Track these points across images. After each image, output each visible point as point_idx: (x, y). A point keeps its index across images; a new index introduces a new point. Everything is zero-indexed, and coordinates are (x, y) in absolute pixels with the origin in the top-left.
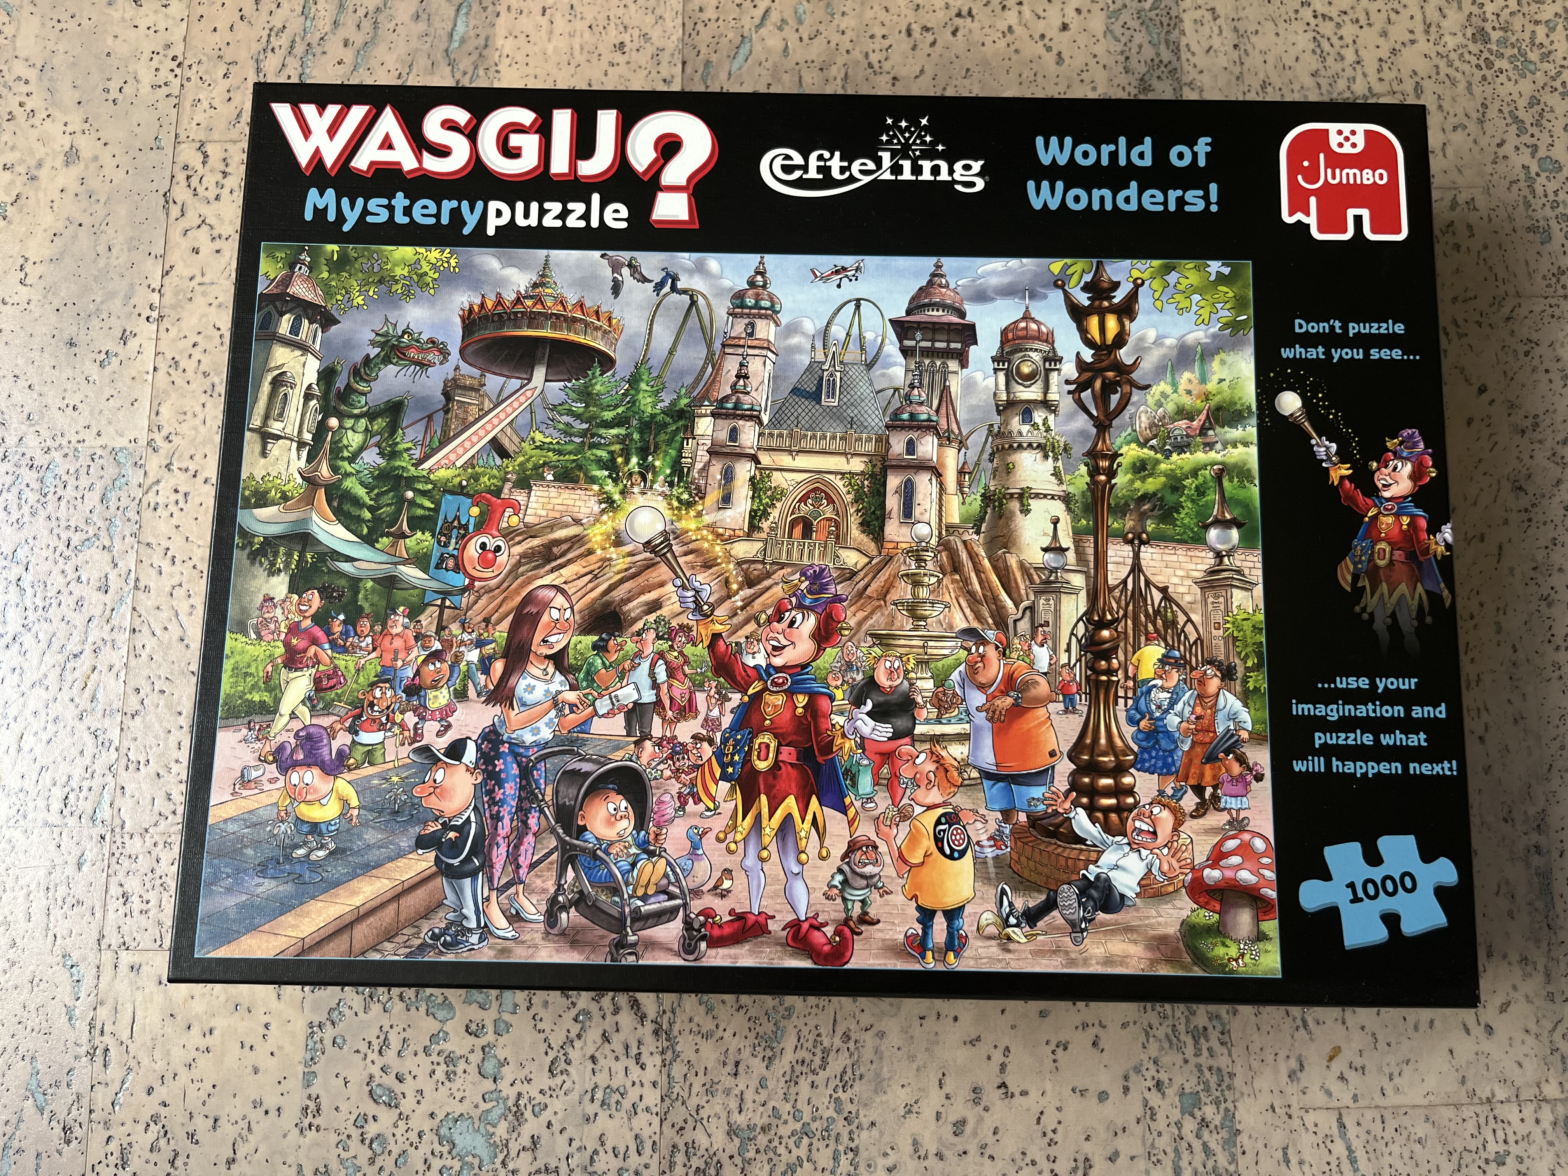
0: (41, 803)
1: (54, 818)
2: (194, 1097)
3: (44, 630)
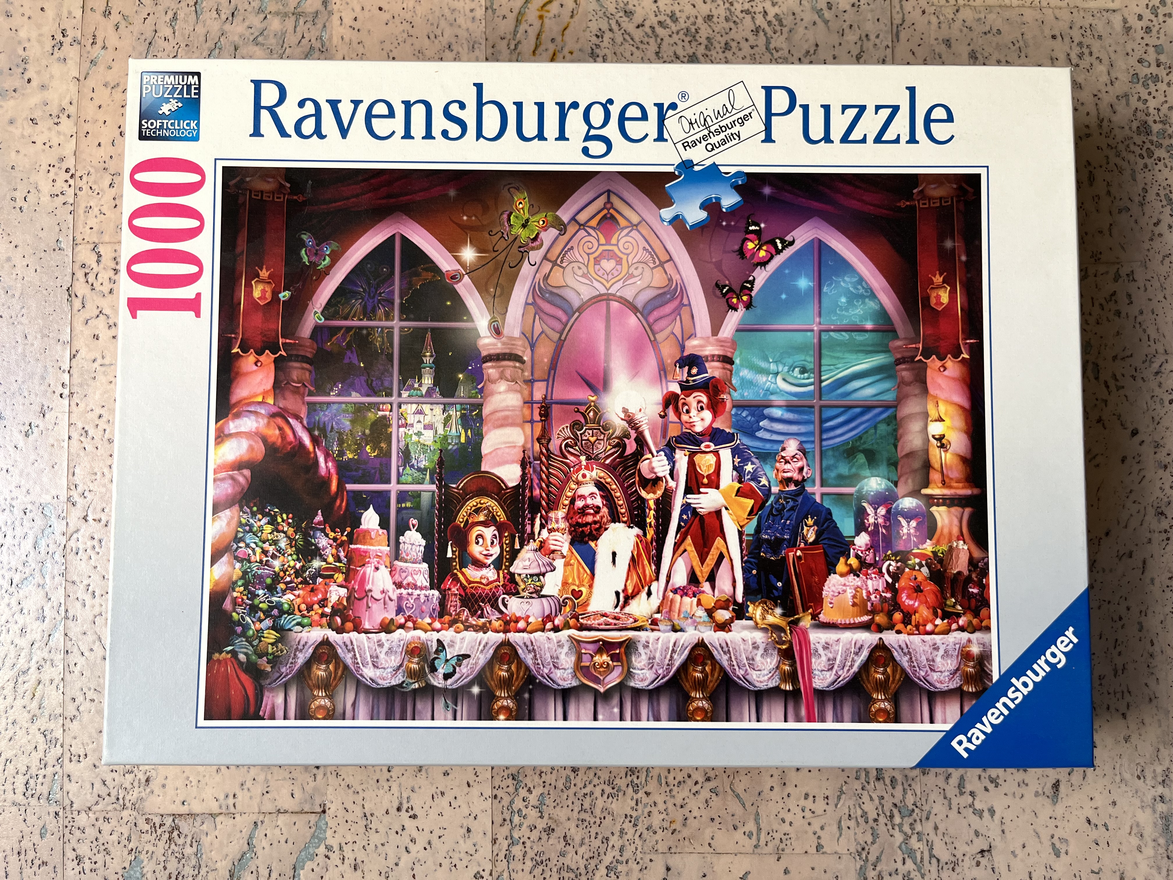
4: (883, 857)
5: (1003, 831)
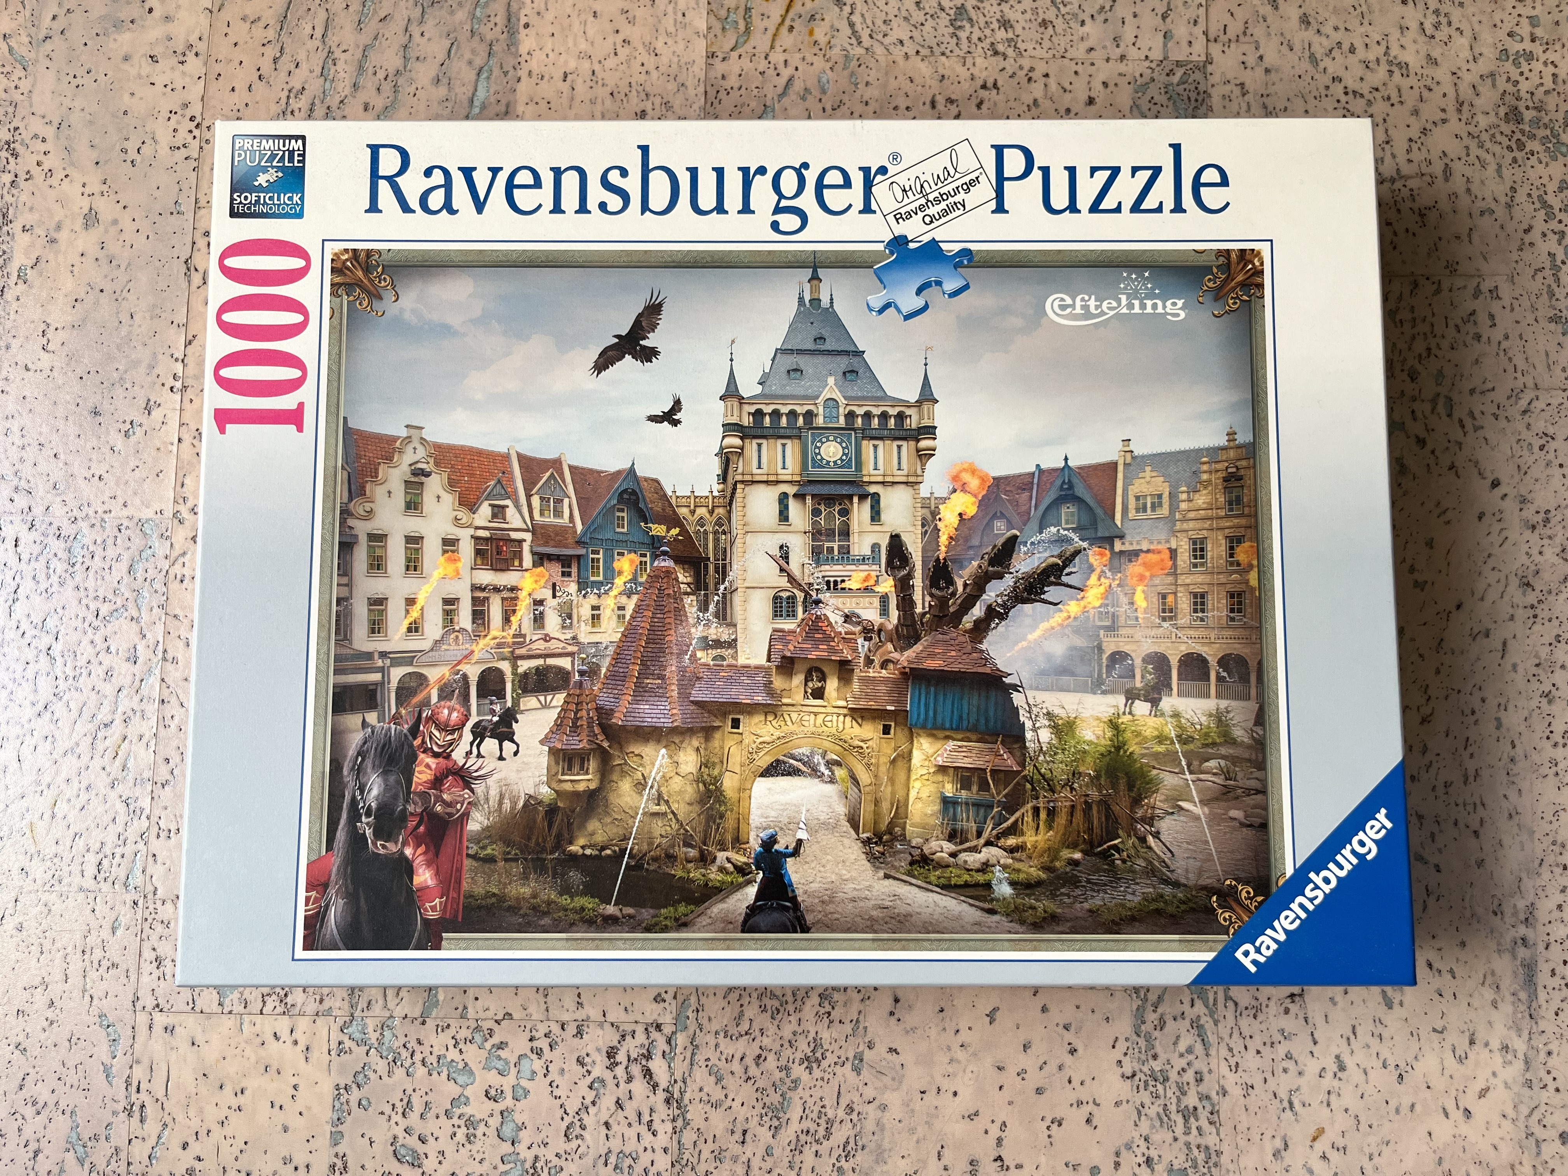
0: (76, 868)
1: (89, 883)
2: (227, 1154)
3: (75, 699)
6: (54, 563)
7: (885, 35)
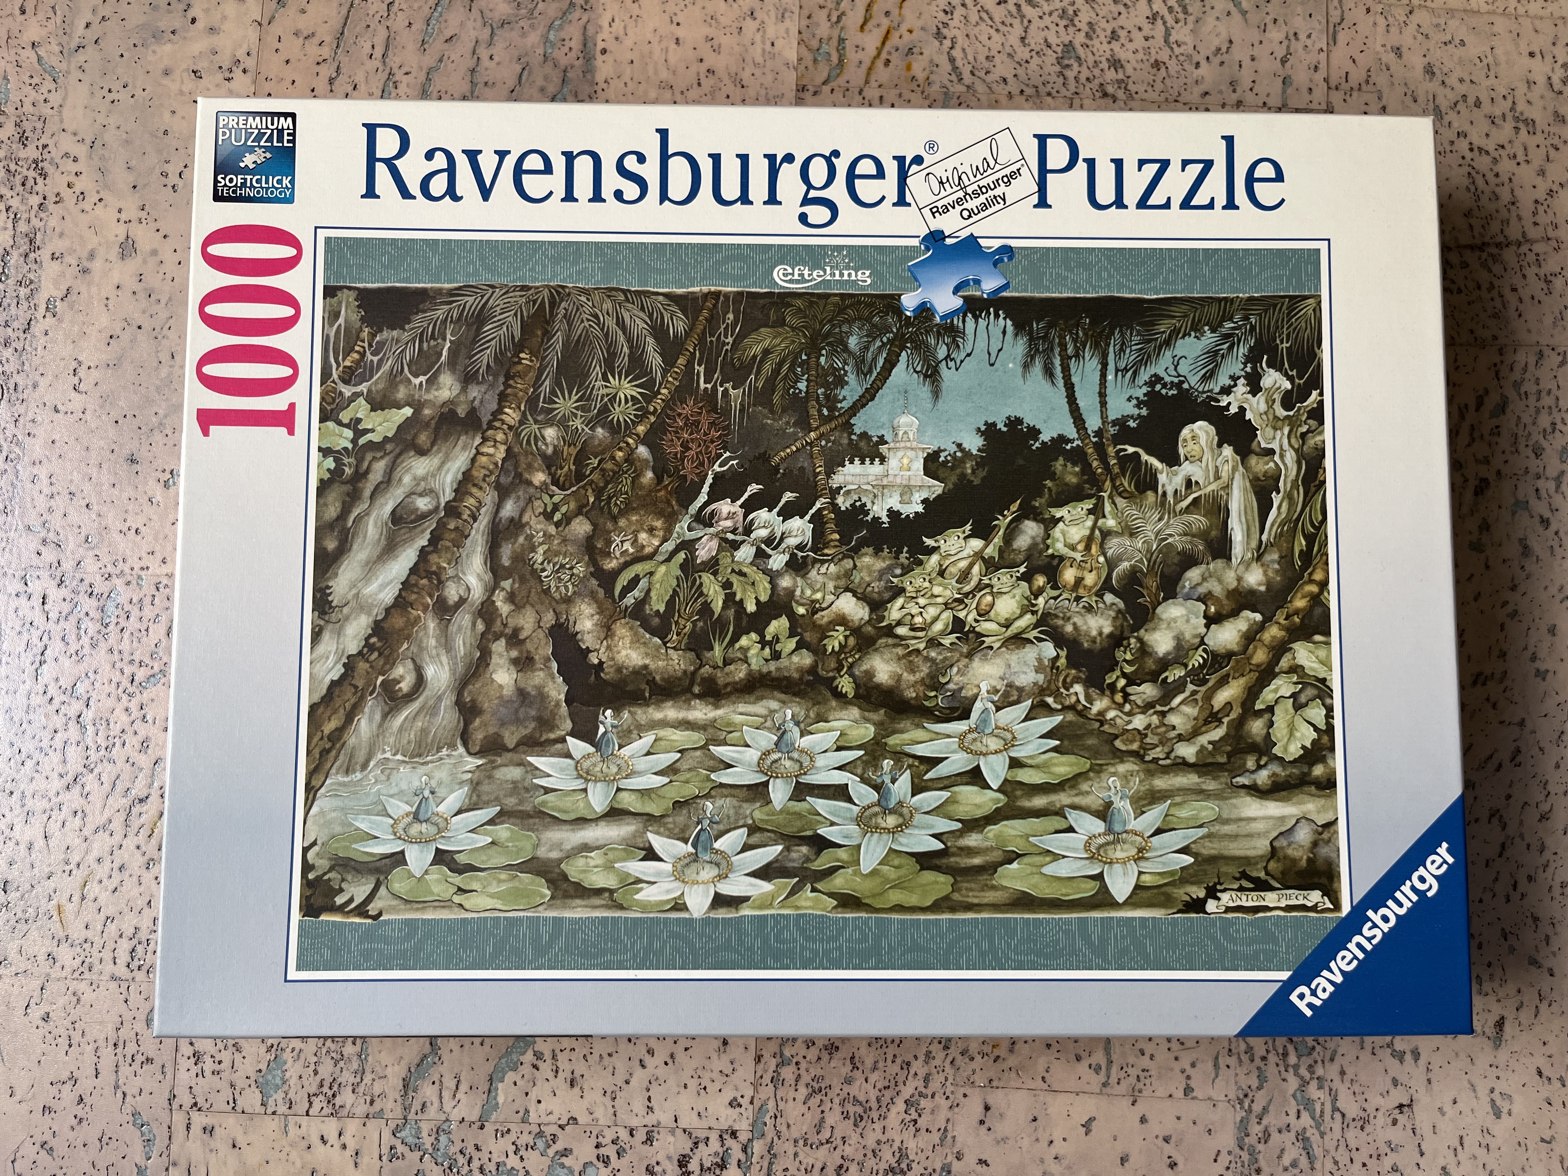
4: (1271, 1108)
5: (1429, 1081)
6: (86, 624)
7: (987, 72)
